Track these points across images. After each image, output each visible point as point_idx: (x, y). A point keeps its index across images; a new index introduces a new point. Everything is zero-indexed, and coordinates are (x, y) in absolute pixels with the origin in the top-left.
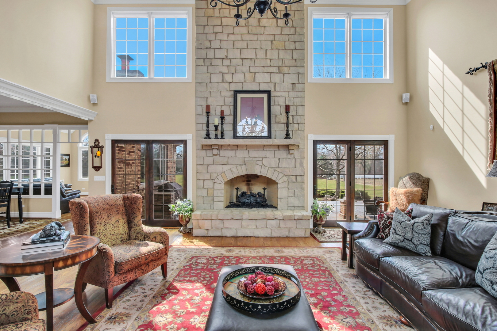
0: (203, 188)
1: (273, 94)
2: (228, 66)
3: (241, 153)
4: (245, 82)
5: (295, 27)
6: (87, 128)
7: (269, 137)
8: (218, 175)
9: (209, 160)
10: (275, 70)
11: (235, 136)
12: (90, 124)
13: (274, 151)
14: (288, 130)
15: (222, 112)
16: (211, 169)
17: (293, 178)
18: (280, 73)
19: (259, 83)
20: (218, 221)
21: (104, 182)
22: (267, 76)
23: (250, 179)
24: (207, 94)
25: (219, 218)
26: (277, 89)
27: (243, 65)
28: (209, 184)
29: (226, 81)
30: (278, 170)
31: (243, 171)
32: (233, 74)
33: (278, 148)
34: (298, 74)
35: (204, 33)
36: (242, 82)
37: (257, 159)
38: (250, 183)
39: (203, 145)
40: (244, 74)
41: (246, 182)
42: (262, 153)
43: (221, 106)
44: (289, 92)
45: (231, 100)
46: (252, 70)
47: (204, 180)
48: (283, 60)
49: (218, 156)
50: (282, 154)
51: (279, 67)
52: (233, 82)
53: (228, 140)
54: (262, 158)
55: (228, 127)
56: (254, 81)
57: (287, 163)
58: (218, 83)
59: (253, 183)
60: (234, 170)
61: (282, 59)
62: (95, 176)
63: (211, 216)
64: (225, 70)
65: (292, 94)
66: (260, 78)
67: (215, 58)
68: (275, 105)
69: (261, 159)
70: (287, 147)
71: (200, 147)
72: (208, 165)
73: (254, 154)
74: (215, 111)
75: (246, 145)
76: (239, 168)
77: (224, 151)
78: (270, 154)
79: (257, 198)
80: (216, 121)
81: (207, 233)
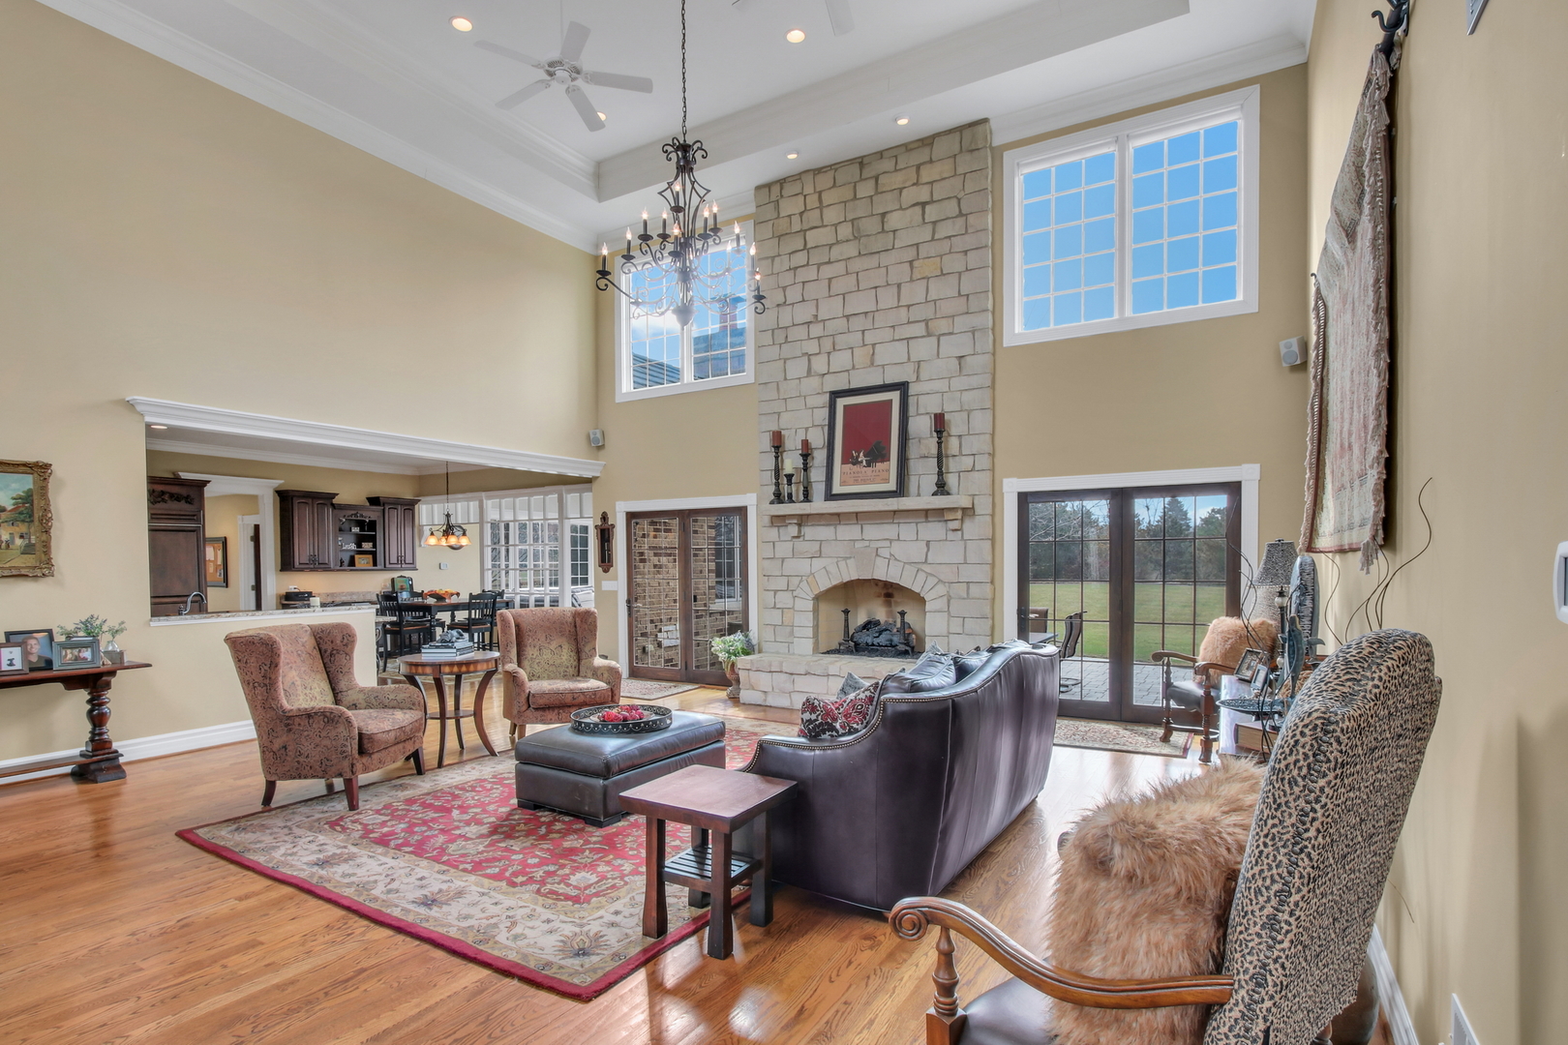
0: (774, 607)
1: (913, 390)
2: (819, 338)
4: (853, 368)
5: (966, 215)
6: (590, 490)
7: (901, 491)
8: (801, 581)
9: (784, 549)
10: (919, 329)
11: (830, 496)
12: (595, 485)
13: (917, 523)
14: (940, 473)
15: (806, 444)
16: (791, 566)
17: (961, 590)
18: (929, 334)
19: (883, 366)
20: (783, 677)
21: (615, 593)
22: (901, 347)
23: (890, 591)
24: (778, 406)
25: (784, 669)
26: (924, 375)
27: (849, 331)
28: (784, 599)
29: (815, 372)
31: (851, 573)
32: (829, 353)
33: (927, 517)
34: (973, 332)
35: (773, 274)
36: (848, 371)
37: (879, 544)
38: (892, 600)
39: (773, 517)
40: (850, 351)
41: (883, 598)
42: (889, 530)
43: (807, 429)
44: (950, 378)
45: (823, 415)
46: (870, 338)
47: (776, 591)
48: (937, 302)
49: (801, 539)
50: (933, 530)
51: (926, 322)
52: (828, 373)
53: (819, 505)
54: (891, 541)
55: (817, 475)
56: (872, 364)
57: (947, 553)
58: (800, 378)
59: (899, 600)
60: (833, 569)
61: (935, 301)
62: (603, 582)
63: (770, 666)
64: (812, 347)
65: (958, 383)
66: (884, 354)
67: (794, 325)
68: (918, 414)
69: (887, 543)
70: (939, 513)
71: (767, 520)
72: (783, 559)
73: (873, 531)
74: (793, 443)
75: (857, 513)
76: (842, 564)
77: (812, 528)
78: (907, 530)
79: (892, 635)
80: (791, 463)
81: (765, 700)
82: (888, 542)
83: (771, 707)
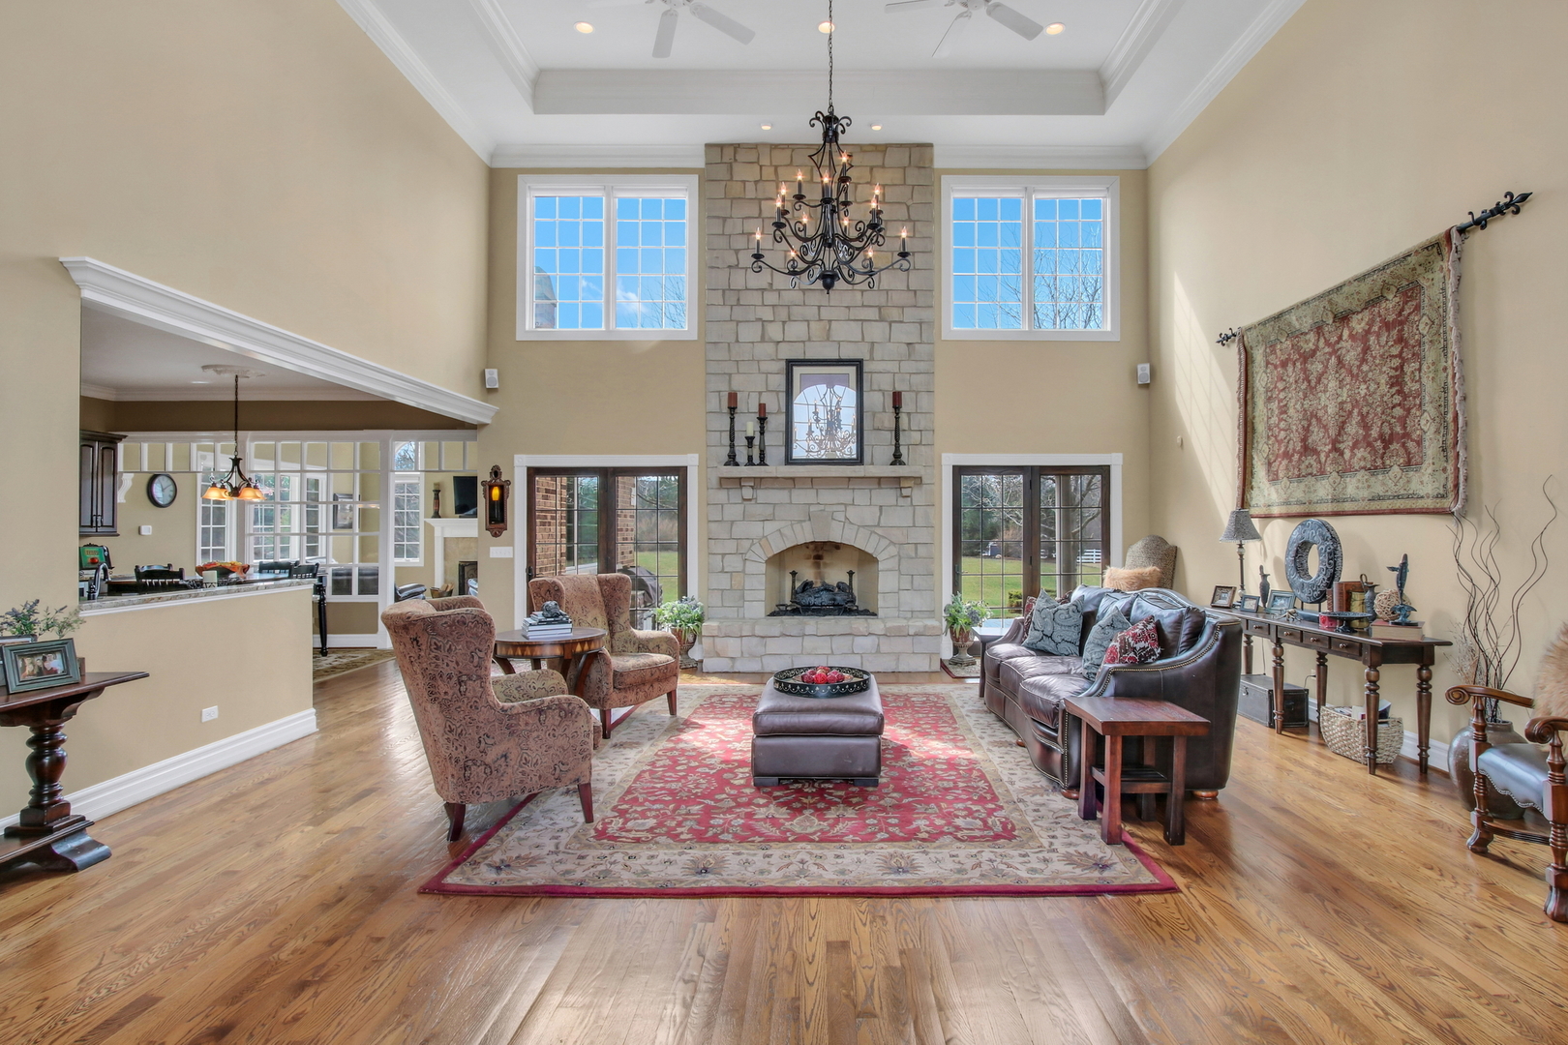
0: (723, 571)
1: (867, 367)
2: (773, 306)
3: (802, 496)
4: (809, 340)
5: (914, 221)
7: (859, 460)
8: (753, 544)
9: (734, 511)
10: (873, 314)
11: (789, 460)
12: (482, 434)
13: (871, 490)
14: (897, 446)
15: (762, 407)
16: (739, 530)
17: (910, 550)
18: (881, 319)
19: (839, 342)
20: (755, 640)
21: (511, 561)
22: (855, 327)
23: (820, 553)
24: (730, 368)
25: (757, 633)
26: (877, 355)
27: (804, 305)
28: (734, 563)
29: (770, 338)
30: (879, 531)
31: (805, 535)
32: (784, 322)
33: (879, 484)
34: (921, 323)
35: (723, 234)
36: (804, 342)
37: (835, 508)
38: (821, 561)
39: (721, 478)
40: (806, 323)
41: (812, 560)
42: (844, 496)
43: (760, 393)
44: (900, 361)
45: (781, 379)
46: (825, 313)
47: (724, 555)
48: (890, 293)
49: (753, 502)
50: (887, 496)
51: (880, 308)
52: (784, 341)
53: (775, 468)
54: (846, 505)
55: (774, 439)
56: (828, 339)
57: (899, 517)
58: (753, 343)
59: (828, 562)
60: (787, 532)
61: (887, 291)
62: (491, 548)
63: (741, 630)
64: (767, 314)
65: (907, 366)
66: (841, 331)
67: (747, 289)
68: (872, 390)
69: (842, 508)
70: (897, 481)
71: (715, 482)
72: (732, 522)
73: (828, 496)
74: (748, 405)
75: (812, 478)
76: (797, 527)
77: (766, 491)
78: (861, 496)
79: (835, 594)
80: (749, 426)
81: (733, 667)
82: (843, 506)
83: (739, 672)
